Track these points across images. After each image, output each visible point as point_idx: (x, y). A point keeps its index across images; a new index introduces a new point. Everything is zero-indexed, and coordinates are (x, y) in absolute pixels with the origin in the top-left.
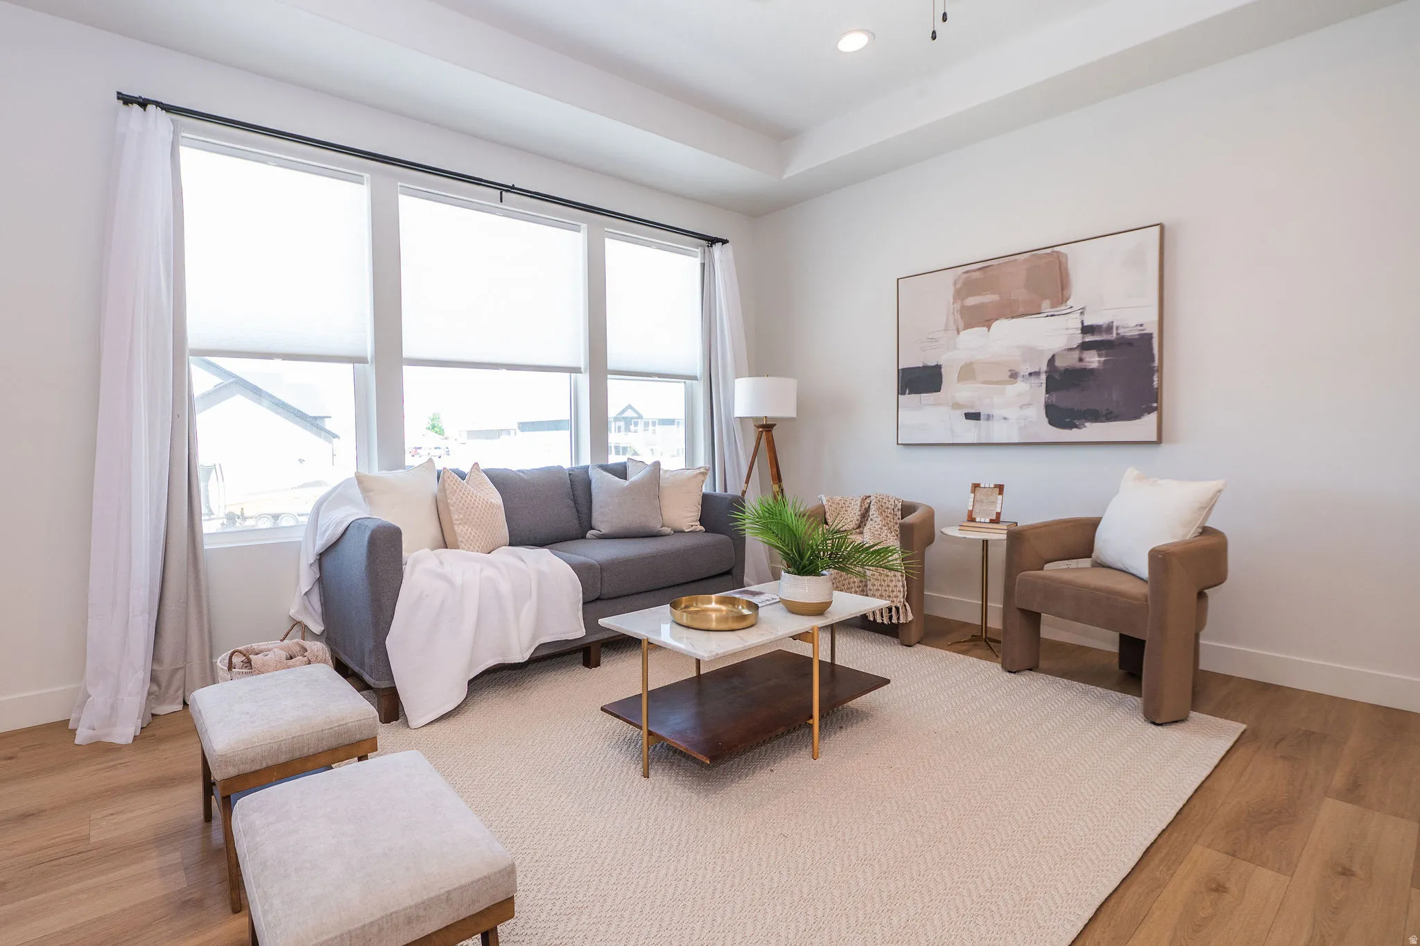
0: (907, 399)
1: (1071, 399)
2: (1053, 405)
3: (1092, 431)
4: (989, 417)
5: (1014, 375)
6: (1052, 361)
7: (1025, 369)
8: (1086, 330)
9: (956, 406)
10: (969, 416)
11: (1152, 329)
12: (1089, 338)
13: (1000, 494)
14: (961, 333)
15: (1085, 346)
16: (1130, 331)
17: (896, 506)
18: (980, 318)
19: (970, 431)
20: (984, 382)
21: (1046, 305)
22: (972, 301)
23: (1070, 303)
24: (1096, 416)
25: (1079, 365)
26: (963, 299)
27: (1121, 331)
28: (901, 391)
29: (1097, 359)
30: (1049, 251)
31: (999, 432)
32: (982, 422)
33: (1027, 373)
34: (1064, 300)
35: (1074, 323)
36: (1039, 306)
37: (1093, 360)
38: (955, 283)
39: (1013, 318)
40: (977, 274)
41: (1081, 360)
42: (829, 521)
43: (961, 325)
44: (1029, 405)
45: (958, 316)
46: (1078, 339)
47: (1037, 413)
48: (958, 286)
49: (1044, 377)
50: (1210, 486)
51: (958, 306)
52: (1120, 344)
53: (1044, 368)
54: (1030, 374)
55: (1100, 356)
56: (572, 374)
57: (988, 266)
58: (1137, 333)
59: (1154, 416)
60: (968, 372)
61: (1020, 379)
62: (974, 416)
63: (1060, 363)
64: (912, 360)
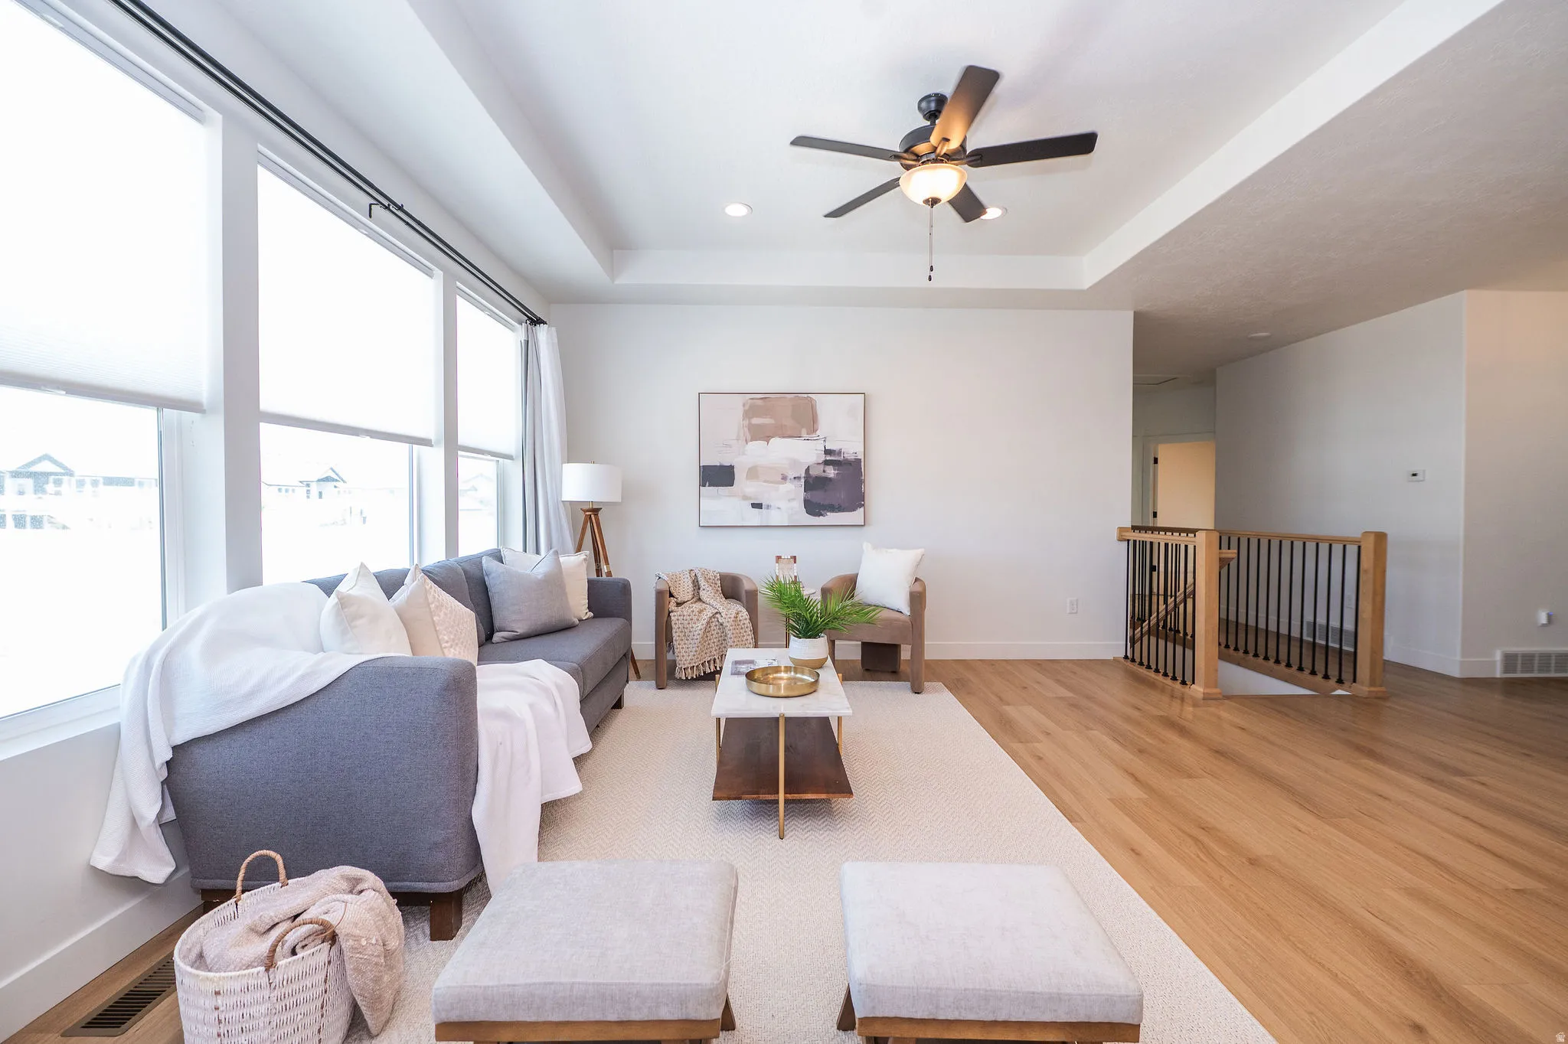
0: (708, 490)
1: (818, 496)
2: (809, 501)
3: (831, 518)
4: (768, 507)
5: (784, 478)
6: (807, 470)
7: (791, 475)
8: (828, 452)
9: (745, 498)
10: (754, 506)
11: (861, 456)
12: (828, 458)
13: (795, 562)
14: (749, 444)
15: (826, 463)
16: (852, 457)
17: (715, 577)
18: (762, 434)
19: (755, 517)
20: (765, 481)
21: (804, 432)
22: (756, 421)
23: (818, 433)
24: (834, 508)
25: (824, 475)
26: (750, 418)
27: (846, 455)
28: (703, 484)
29: (833, 471)
30: (806, 395)
31: (775, 517)
32: (764, 510)
33: (792, 477)
34: (815, 431)
35: (820, 446)
36: (800, 432)
37: (831, 472)
38: (744, 405)
39: (784, 437)
40: (759, 402)
41: (824, 471)
42: (675, 594)
43: (749, 438)
44: (794, 499)
45: (746, 429)
46: (823, 458)
47: (799, 505)
48: (747, 407)
49: (803, 480)
50: (920, 551)
51: (746, 422)
52: (845, 463)
53: (803, 475)
54: (795, 478)
55: (835, 470)
56: (414, 446)
57: (766, 398)
58: (853, 457)
59: (862, 509)
60: (753, 473)
61: (788, 481)
62: (757, 506)
63: (813, 473)
64: (712, 460)
